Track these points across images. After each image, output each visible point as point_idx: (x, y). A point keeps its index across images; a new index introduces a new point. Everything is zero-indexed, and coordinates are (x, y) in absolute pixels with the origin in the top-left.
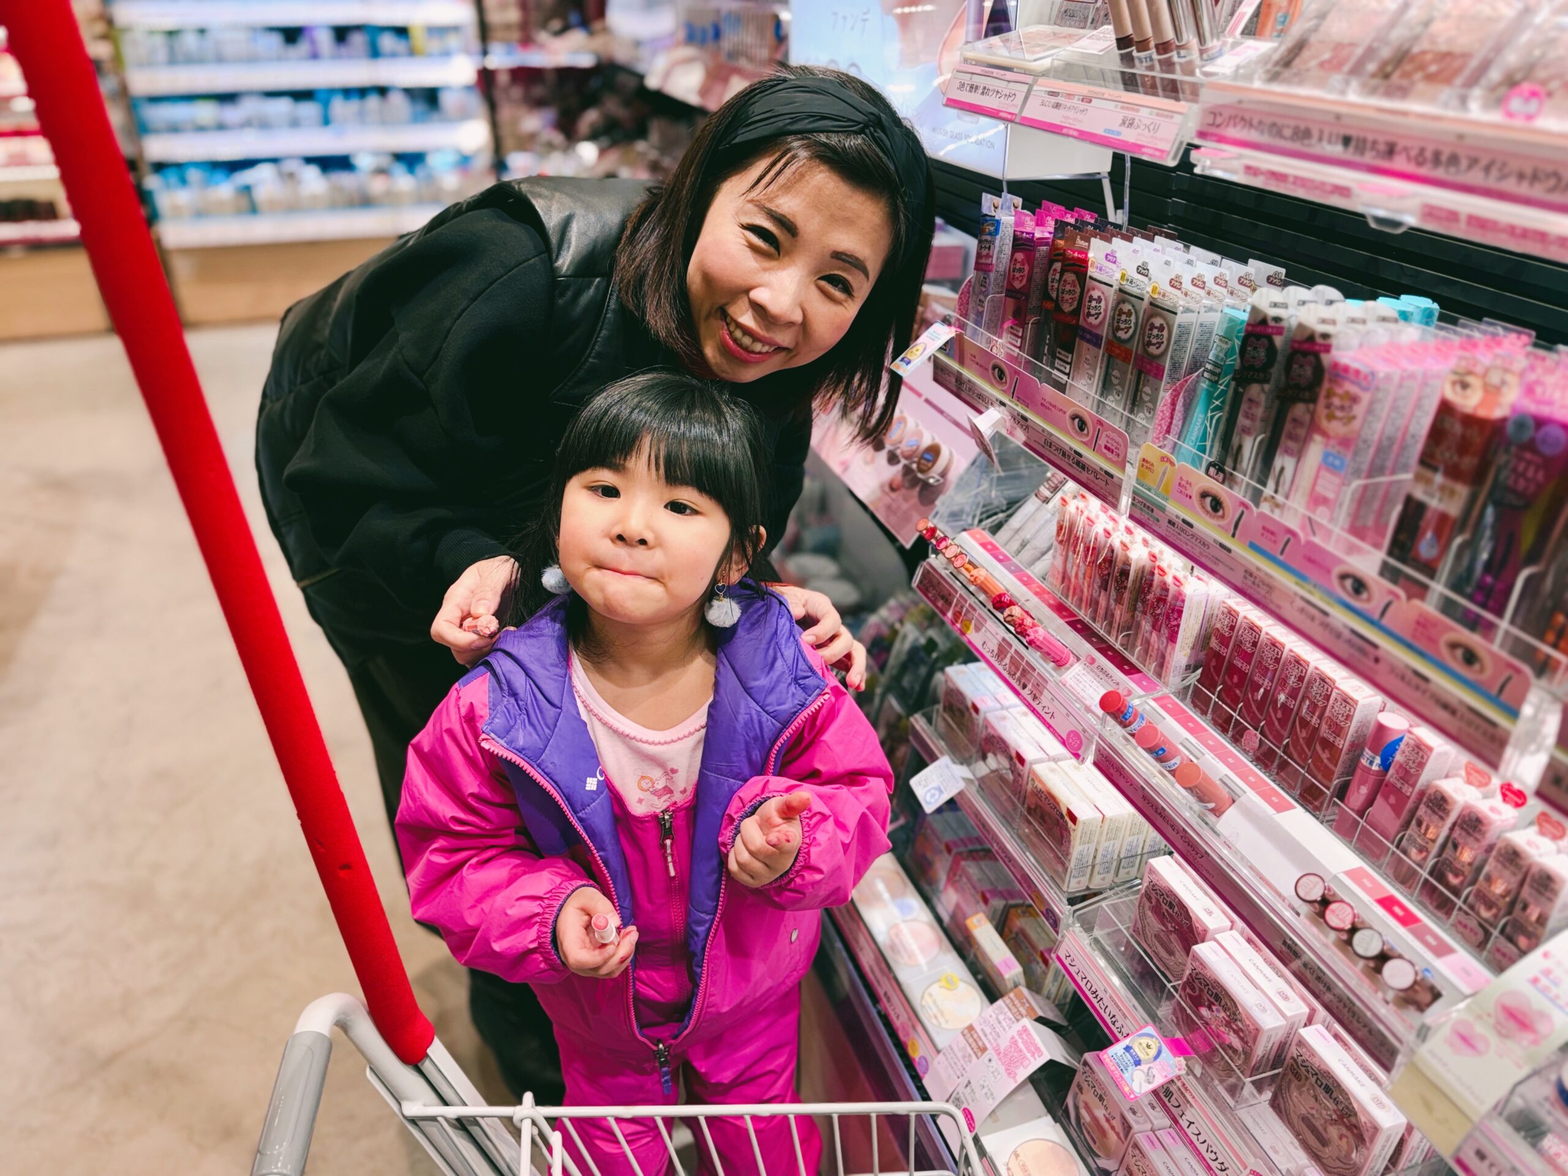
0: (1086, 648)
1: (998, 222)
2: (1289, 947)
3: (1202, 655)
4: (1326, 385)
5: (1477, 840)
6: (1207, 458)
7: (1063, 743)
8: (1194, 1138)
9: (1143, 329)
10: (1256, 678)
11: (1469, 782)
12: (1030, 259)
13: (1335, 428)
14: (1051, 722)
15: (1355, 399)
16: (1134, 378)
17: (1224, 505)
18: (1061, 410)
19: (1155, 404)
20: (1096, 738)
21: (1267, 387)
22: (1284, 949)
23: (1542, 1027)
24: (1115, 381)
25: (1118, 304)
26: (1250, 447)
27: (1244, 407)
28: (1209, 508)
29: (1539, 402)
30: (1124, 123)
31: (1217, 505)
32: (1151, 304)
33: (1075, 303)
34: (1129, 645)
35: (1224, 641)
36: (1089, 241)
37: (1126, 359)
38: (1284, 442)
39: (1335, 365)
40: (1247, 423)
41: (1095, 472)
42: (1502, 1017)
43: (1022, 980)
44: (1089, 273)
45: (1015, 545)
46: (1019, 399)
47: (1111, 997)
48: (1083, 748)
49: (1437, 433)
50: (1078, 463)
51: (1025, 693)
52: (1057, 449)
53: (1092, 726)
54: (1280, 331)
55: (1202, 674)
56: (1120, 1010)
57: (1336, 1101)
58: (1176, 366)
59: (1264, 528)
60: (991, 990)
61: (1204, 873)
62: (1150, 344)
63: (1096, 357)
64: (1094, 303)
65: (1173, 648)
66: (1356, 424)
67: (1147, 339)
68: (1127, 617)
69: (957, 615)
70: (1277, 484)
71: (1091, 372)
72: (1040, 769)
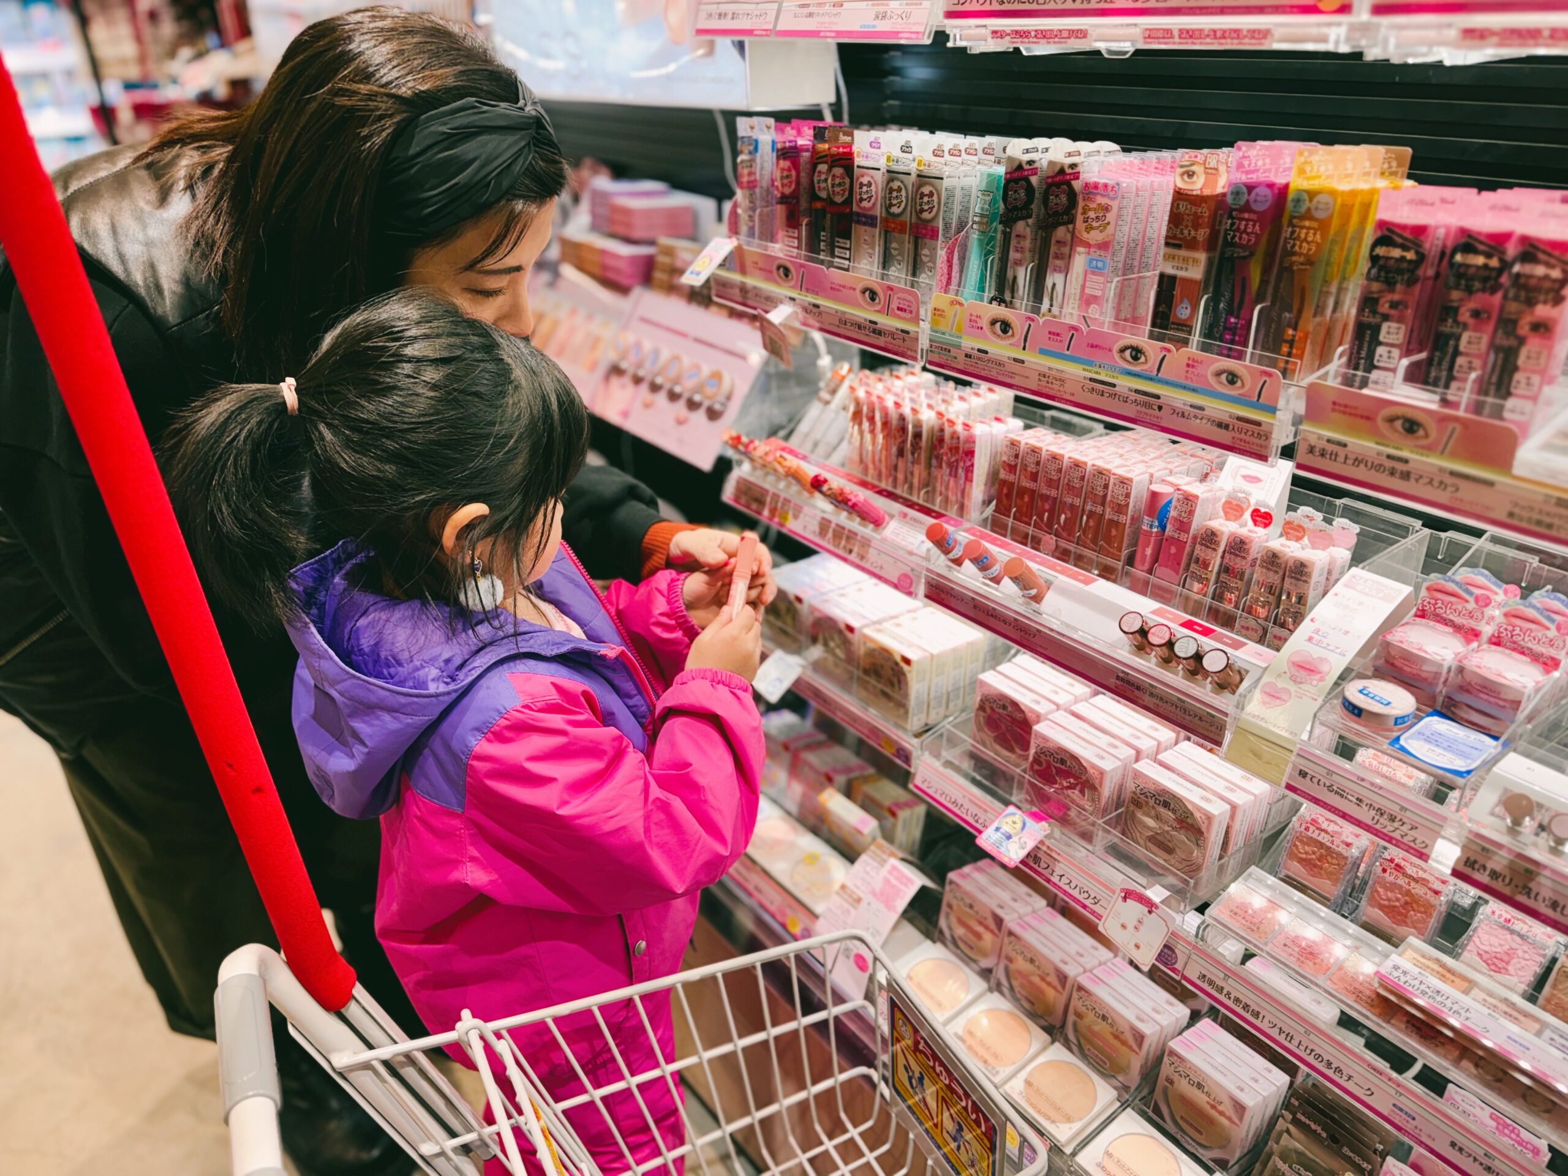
0: (896, 507)
1: (756, 141)
2: (1122, 680)
3: (993, 491)
4: (1081, 204)
5: (1244, 558)
6: (987, 295)
7: (896, 586)
8: (1067, 888)
9: (914, 199)
10: (1044, 491)
11: (1228, 519)
12: (795, 164)
13: (1095, 237)
14: (881, 573)
15: (1107, 209)
16: (912, 246)
17: (1013, 325)
18: (851, 288)
19: (934, 263)
20: (924, 572)
21: (1030, 221)
22: (1119, 683)
23: (1324, 668)
24: (894, 253)
25: (888, 183)
26: (1023, 276)
27: (1013, 243)
28: (1000, 332)
29: (1248, 172)
30: (877, 17)
31: (1006, 327)
32: (919, 176)
33: (847, 194)
34: (930, 496)
35: (1012, 468)
36: (852, 135)
37: (902, 230)
38: (1053, 262)
39: (1087, 185)
40: (1018, 256)
41: (892, 334)
42: (1294, 671)
43: (878, 833)
44: (856, 164)
45: (808, 445)
46: (807, 290)
47: (970, 800)
48: (914, 585)
49: (1175, 219)
50: (874, 331)
51: (853, 557)
52: (852, 325)
53: (918, 565)
54: (1034, 172)
55: (997, 505)
56: (980, 807)
57: (1174, 811)
58: (947, 226)
59: (1050, 333)
60: (849, 853)
61: (1039, 649)
62: (922, 211)
63: (874, 236)
64: (865, 189)
65: (971, 487)
66: (1110, 229)
67: (918, 208)
68: (924, 474)
69: (773, 511)
70: (1051, 300)
71: (870, 251)
72: (868, 631)
